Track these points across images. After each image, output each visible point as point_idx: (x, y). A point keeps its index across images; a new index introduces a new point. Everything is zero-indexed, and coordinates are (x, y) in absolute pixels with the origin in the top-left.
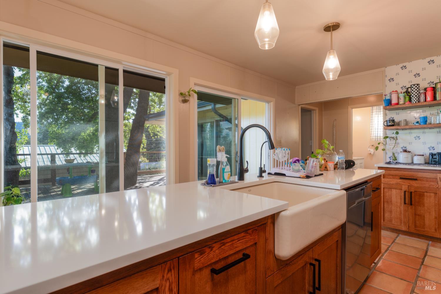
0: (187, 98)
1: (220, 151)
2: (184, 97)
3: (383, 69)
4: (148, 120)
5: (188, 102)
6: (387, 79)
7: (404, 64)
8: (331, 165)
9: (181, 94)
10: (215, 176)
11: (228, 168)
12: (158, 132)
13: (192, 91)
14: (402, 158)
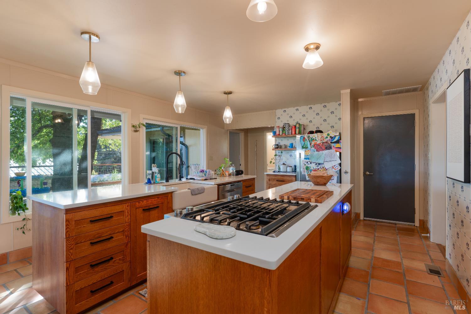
0: (138, 129)
1: (154, 166)
2: (136, 128)
3: (274, 111)
4: (101, 135)
5: (139, 132)
6: (277, 117)
7: (285, 109)
8: (227, 174)
9: (133, 126)
10: (151, 179)
11: (159, 176)
12: (110, 144)
13: (141, 124)
14: (282, 168)
